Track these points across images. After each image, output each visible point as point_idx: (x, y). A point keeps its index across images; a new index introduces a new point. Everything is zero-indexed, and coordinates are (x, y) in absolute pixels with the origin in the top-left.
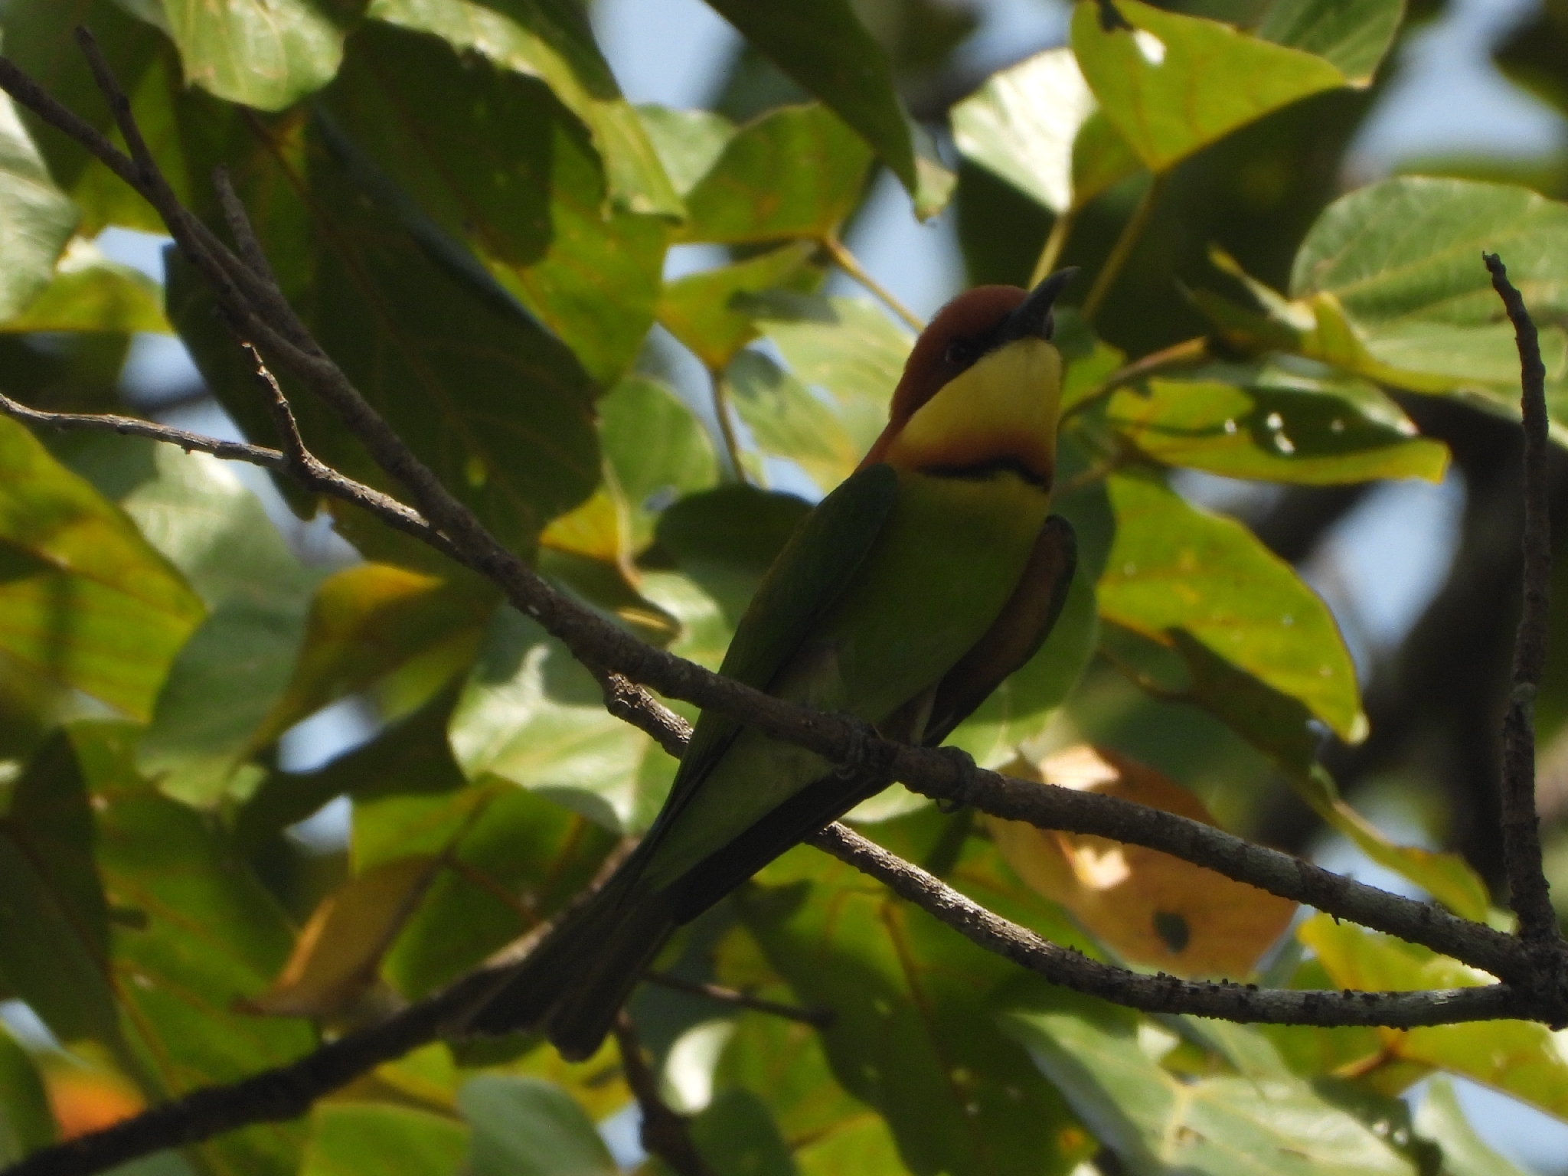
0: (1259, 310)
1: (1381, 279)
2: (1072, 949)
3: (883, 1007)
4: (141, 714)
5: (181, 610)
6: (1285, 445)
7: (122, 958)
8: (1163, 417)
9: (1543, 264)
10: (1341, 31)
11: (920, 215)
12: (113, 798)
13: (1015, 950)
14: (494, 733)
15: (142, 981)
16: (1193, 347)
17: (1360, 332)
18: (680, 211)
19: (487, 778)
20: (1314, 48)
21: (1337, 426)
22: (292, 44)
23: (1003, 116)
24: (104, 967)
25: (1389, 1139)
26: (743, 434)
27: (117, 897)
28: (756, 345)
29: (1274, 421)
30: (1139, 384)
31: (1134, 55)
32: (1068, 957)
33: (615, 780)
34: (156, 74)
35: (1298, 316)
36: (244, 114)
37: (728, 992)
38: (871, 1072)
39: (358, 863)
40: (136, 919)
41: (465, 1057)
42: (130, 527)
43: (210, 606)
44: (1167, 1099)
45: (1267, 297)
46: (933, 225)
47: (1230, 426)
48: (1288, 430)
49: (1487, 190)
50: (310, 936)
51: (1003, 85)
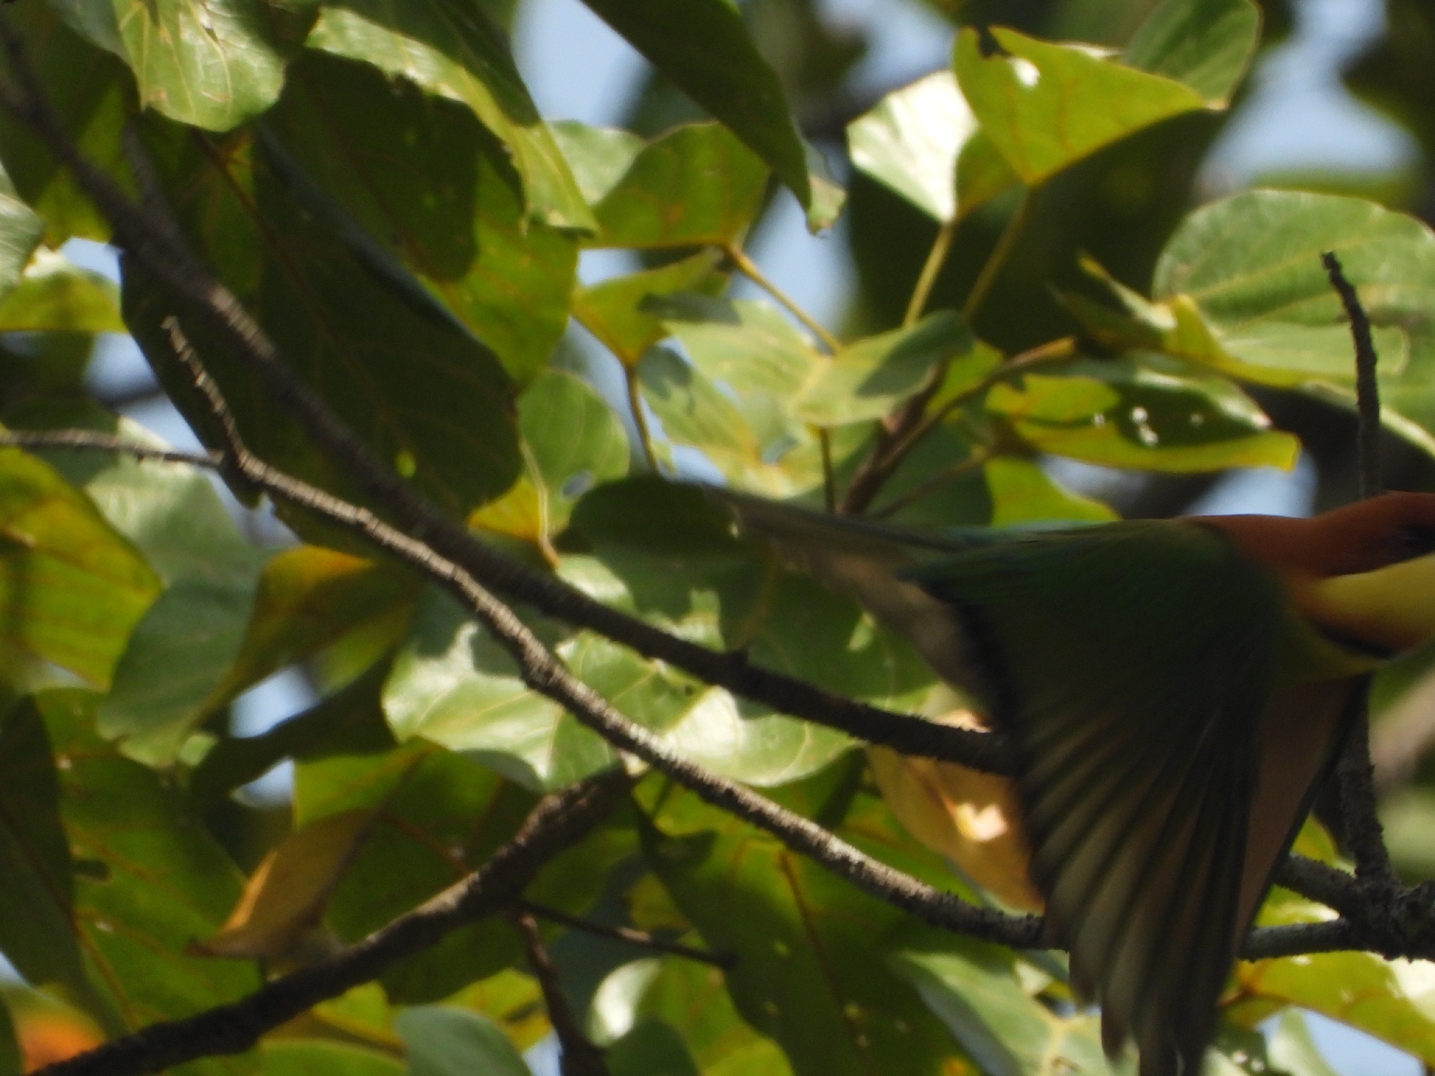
0: (1124, 311)
1: (1236, 283)
2: (949, 893)
3: (781, 948)
4: (102, 683)
5: (138, 584)
6: (1149, 436)
7: (84, 907)
8: (1036, 410)
9: (1384, 269)
10: (1200, 57)
11: (813, 228)
12: (75, 759)
13: (897, 896)
14: (424, 700)
15: (102, 926)
16: (1063, 346)
17: (1216, 331)
18: (591, 224)
19: (416, 740)
20: (1175, 73)
21: (1196, 419)
22: (237, 69)
23: (895, 132)
24: (68, 912)
25: (1246, 1066)
26: (654, 424)
27: (79, 850)
28: (666, 343)
29: (1139, 414)
30: (1014, 379)
31: (1010, 79)
32: (945, 900)
33: (535, 742)
34: (113, 99)
35: (1159, 316)
36: (194, 133)
37: (641, 936)
38: (771, 1008)
39: (300, 817)
40: (98, 869)
41: (397, 995)
42: (92, 510)
43: (166, 582)
44: (1043, 1031)
45: (1132, 300)
46: (823, 237)
47: (1098, 419)
48: (1152, 423)
49: (1333, 201)
50: (255, 885)
51: (896, 103)
